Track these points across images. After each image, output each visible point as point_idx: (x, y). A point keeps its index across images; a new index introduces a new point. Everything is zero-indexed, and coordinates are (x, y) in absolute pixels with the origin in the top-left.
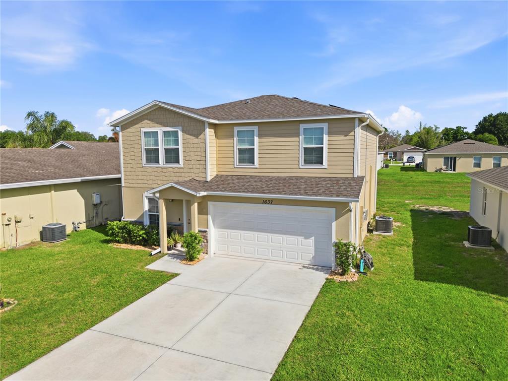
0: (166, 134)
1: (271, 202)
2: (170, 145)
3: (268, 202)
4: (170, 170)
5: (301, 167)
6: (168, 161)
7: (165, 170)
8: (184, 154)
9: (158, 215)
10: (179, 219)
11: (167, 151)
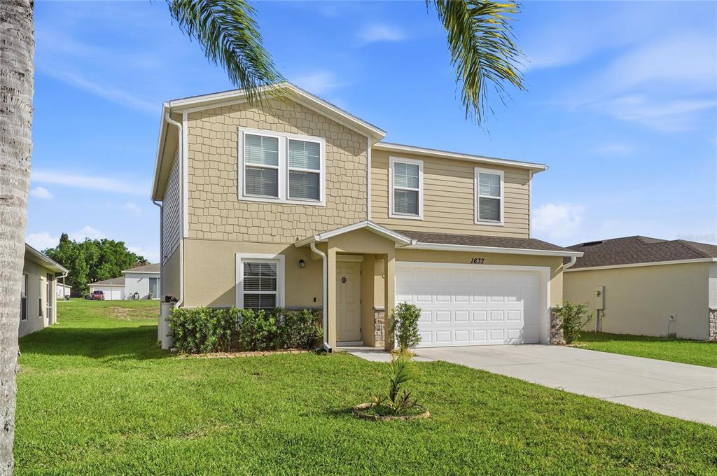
0: (293, 144)
1: (481, 261)
2: (301, 165)
3: (478, 261)
4: (300, 210)
5: (476, 222)
6: (294, 192)
7: (287, 210)
8: (328, 185)
9: (274, 296)
10: (315, 300)
11: (294, 175)
